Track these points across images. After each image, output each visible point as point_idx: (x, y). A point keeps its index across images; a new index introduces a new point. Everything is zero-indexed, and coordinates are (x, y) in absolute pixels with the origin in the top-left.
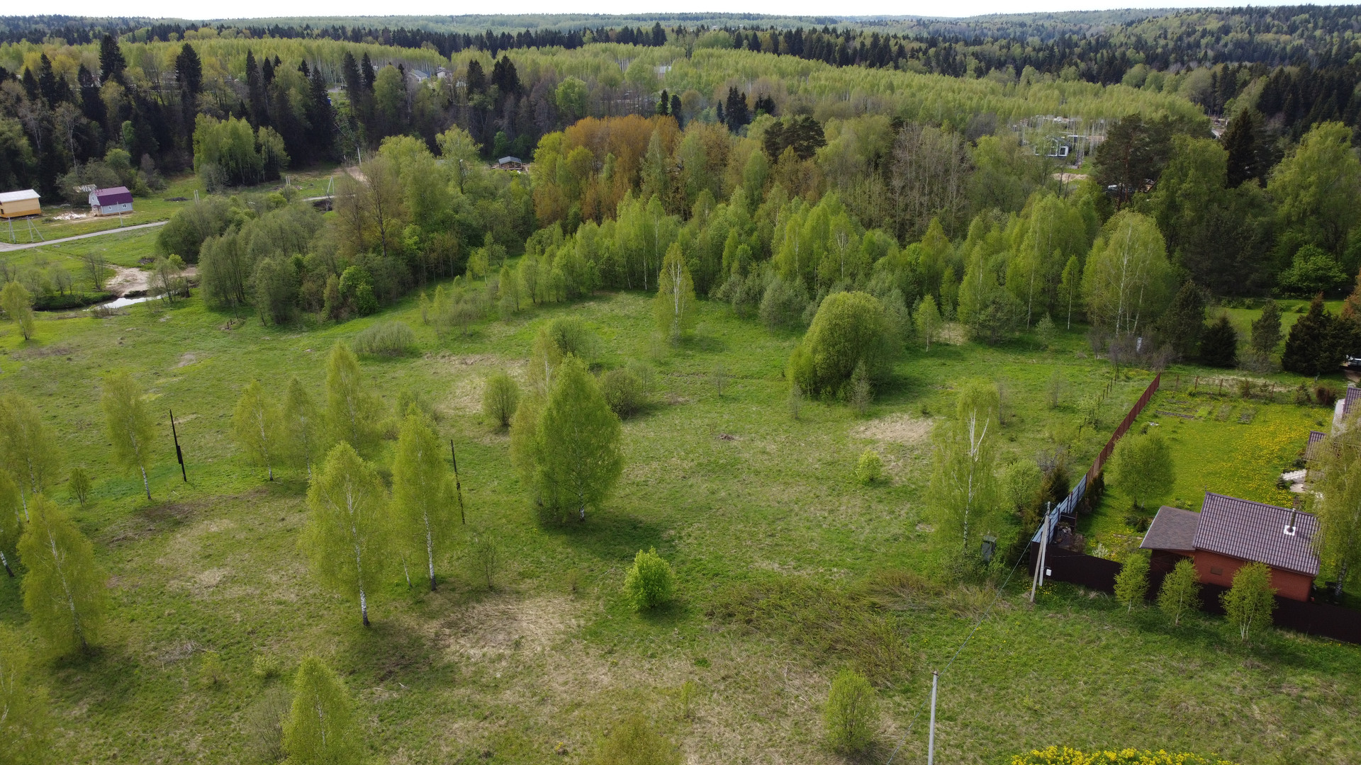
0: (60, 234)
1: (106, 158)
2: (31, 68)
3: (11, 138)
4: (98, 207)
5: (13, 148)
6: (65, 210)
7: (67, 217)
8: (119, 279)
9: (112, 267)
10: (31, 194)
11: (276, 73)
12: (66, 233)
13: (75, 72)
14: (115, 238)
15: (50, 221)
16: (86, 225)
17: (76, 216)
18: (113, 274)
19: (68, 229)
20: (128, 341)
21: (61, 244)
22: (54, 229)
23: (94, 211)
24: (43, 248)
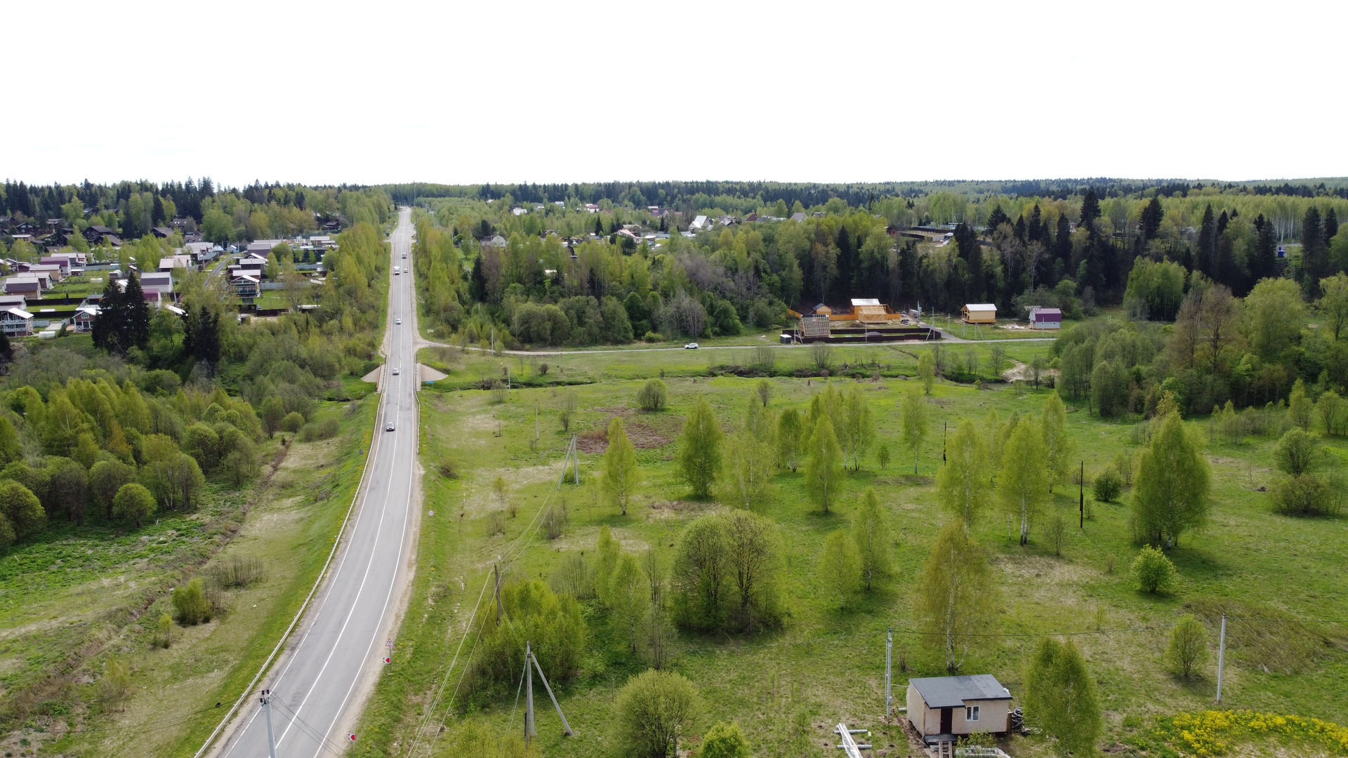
0: (997, 337)
1: (1057, 287)
2: (1025, 215)
3: (990, 266)
4: (1034, 322)
5: (990, 272)
6: (1010, 323)
7: (1010, 327)
8: (1015, 370)
9: (1015, 362)
10: (991, 307)
11: (1228, 226)
12: (1000, 337)
13: (1058, 219)
14: (1032, 345)
15: (996, 328)
16: (1018, 333)
17: (1017, 327)
18: (1012, 366)
19: (1006, 335)
20: (987, 406)
21: (992, 343)
22: (995, 334)
23: (1031, 325)
24: (978, 344)
